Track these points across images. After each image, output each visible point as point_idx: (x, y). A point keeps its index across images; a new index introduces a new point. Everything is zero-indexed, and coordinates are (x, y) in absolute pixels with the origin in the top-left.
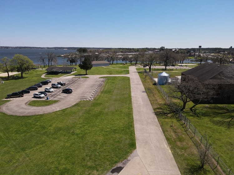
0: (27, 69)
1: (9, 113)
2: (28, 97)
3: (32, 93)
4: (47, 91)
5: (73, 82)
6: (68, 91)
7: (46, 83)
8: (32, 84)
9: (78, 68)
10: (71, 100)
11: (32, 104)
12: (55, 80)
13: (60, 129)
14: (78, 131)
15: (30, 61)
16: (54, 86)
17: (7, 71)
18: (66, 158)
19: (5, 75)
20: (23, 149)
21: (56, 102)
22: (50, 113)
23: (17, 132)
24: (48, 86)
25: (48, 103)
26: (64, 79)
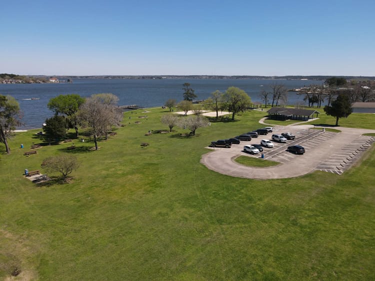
0: (242, 108)
1: (210, 166)
2: (237, 149)
3: (243, 144)
4: (263, 145)
5: (308, 135)
6: (297, 151)
7: (264, 132)
8: (245, 131)
9: (322, 112)
10: (301, 166)
11: (239, 160)
12: (279, 129)
13: (274, 209)
14: (303, 221)
15: (248, 97)
16: (275, 139)
17: (217, 110)
18: (277, 259)
19: (213, 114)
20: (220, 222)
21: (274, 164)
22: (262, 180)
23: (216, 195)
24: (267, 138)
25: (262, 163)
26: (294, 128)
